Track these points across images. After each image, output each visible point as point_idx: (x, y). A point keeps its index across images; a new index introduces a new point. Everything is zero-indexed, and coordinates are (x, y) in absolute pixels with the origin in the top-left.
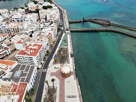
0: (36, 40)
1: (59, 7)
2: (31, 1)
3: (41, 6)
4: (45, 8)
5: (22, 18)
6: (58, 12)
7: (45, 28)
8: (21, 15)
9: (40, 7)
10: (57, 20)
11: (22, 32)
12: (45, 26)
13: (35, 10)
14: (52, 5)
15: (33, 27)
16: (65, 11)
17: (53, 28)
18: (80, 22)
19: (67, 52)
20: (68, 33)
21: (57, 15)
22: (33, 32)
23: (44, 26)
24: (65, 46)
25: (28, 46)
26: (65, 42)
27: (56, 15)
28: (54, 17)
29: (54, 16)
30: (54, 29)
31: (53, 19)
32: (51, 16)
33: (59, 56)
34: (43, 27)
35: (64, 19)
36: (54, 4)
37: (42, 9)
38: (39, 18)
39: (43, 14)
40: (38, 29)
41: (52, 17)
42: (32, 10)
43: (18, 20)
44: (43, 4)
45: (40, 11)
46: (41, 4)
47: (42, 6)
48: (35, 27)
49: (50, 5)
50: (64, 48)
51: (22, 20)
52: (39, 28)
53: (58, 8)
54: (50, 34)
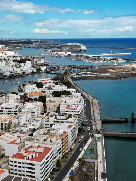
0: (42, 140)
1: (84, 93)
2: (30, 82)
3: (49, 90)
4: (56, 94)
5: (16, 108)
6: (82, 102)
7: (56, 124)
8: (16, 104)
9: (48, 92)
10: (79, 113)
11: (17, 128)
12: (58, 120)
13: (38, 98)
14: (71, 90)
15: (35, 123)
16: (95, 101)
17: (71, 124)
18: (126, 122)
19: (94, 170)
20: (98, 138)
21: (80, 106)
22: (34, 130)
23: (55, 120)
24: (92, 159)
25: (28, 148)
26: (93, 152)
27: (78, 106)
28: (75, 109)
29: (74, 107)
30: (73, 127)
31: (72, 112)
32: (68, 107)
33: (78, 174)
34: (54, 122)
35: (92, 114)
36: (74, 88)
37: (51, 96)
38: (44, 110)
39: (53, 104)
40: (45, 126)
41: (69, 109)
42: (32, 98)
43: (10, 111)
44: (53, 88)
45: (47, 99)
46: (49, 88)
47: (51, 91)
48: (39, 122)
49: (66, 90)
50: (89, 162)
51: (17, 111)
52: (46, 124)
53: (82, 95)
54: (65, 132)
